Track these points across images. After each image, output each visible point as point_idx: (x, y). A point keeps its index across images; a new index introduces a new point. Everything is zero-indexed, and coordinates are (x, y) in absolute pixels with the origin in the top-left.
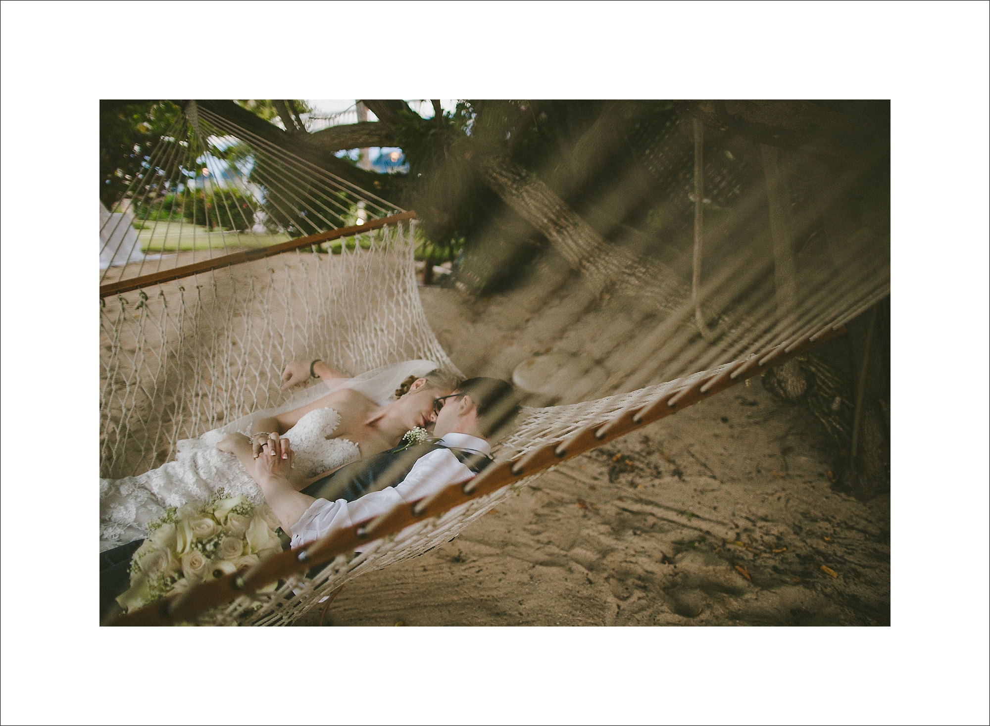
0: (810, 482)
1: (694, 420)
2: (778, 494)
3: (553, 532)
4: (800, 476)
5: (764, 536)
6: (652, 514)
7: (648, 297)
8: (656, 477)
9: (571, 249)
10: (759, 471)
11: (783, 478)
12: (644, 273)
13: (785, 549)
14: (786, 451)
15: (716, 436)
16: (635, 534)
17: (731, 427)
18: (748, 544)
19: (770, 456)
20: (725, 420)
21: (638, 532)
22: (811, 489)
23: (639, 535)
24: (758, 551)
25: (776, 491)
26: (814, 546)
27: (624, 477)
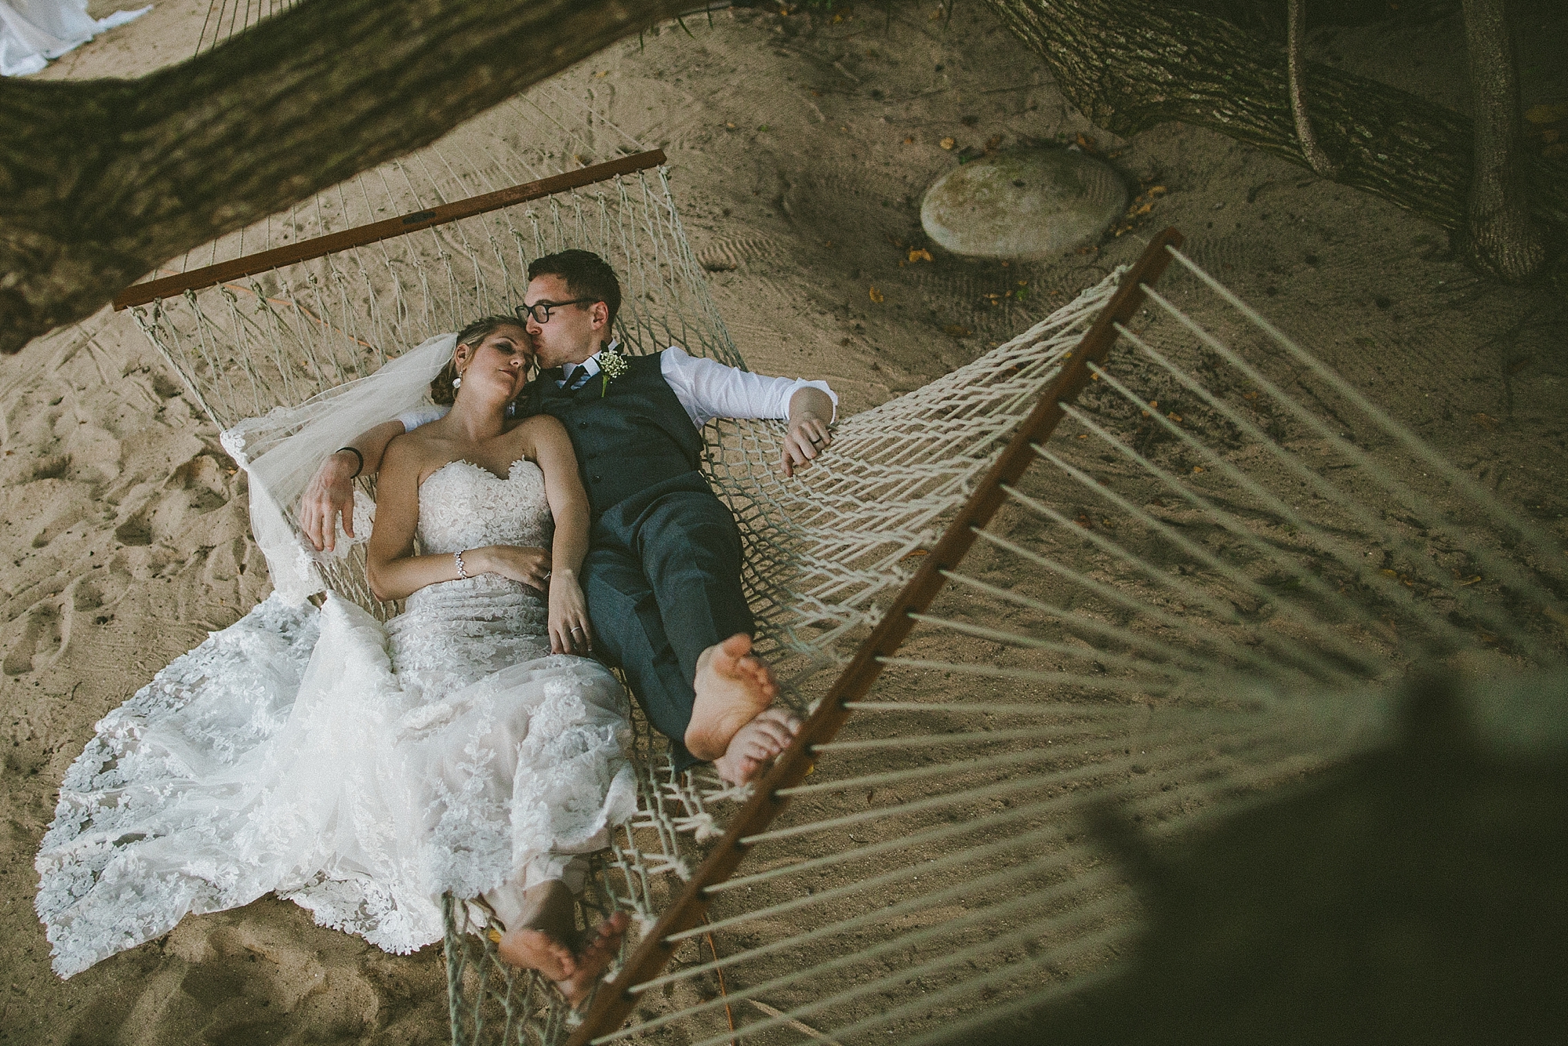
0: (1557, 434)
1: (1316, 307)
2: (1483, 464)
3: (1031, 582)
4: (1537, 421)
5: (1441, 555)
6: (1220, 528)
7: (1194, 101)
8: (1231, 447)
9: (1027, 22)
10: (1448, 417)
11: (1498, 427)
12: (1184, 57)
13: (1479, 579)
14: (1513, 366)
15: (1361, 342)
16: (1183, 572)
17: (1397, 318)
18: (1407, 572)
19: (1477, 380)
20: (1383, 303)
21: (1190, 569)
22: (1557, 449)
23: (1192, 574)
24: (1424, 586)
25: (1480, 459)
26: (1542, 568)
27: (1164, 451)
